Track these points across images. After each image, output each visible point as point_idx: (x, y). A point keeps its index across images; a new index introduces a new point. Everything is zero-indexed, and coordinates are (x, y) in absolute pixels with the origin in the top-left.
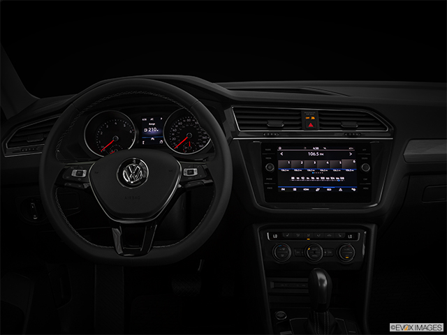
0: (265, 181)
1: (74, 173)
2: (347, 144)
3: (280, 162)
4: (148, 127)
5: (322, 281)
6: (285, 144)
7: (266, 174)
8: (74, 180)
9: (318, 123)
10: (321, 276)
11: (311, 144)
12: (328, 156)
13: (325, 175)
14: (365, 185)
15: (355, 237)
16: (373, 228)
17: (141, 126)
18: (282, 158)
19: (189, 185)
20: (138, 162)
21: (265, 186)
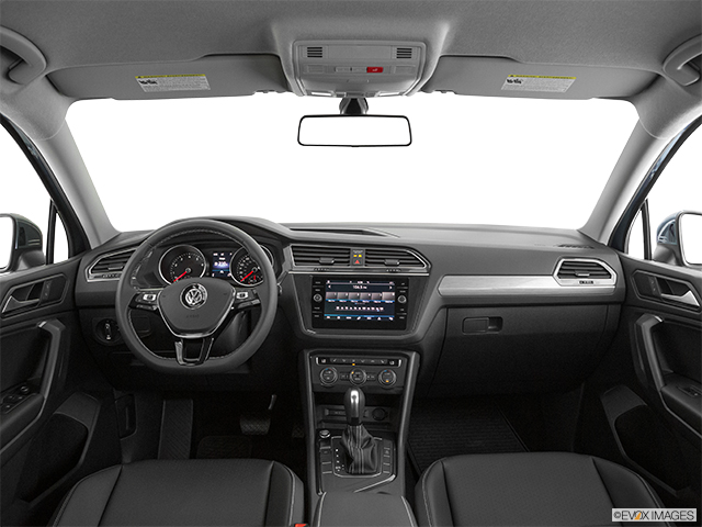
0: (313, 310)
1: (145, 297)
2: (387, 279)
3: (328, 294)
4: (218, 261)
5: (354, 397)
6: (333, 278)
7: (314, 304)
8: (145, 303)
9: (364, 259)
10: (354, 393)
11: (355, 279)
12: (370, 290)
13: (367, 305)
14: (401, 315)
15: (397, 364)
16: (413, 356)
17: (211, 260)
18: (330, 290)
19: (241, 306)
20: (197, 287)
21: (313, 314)
